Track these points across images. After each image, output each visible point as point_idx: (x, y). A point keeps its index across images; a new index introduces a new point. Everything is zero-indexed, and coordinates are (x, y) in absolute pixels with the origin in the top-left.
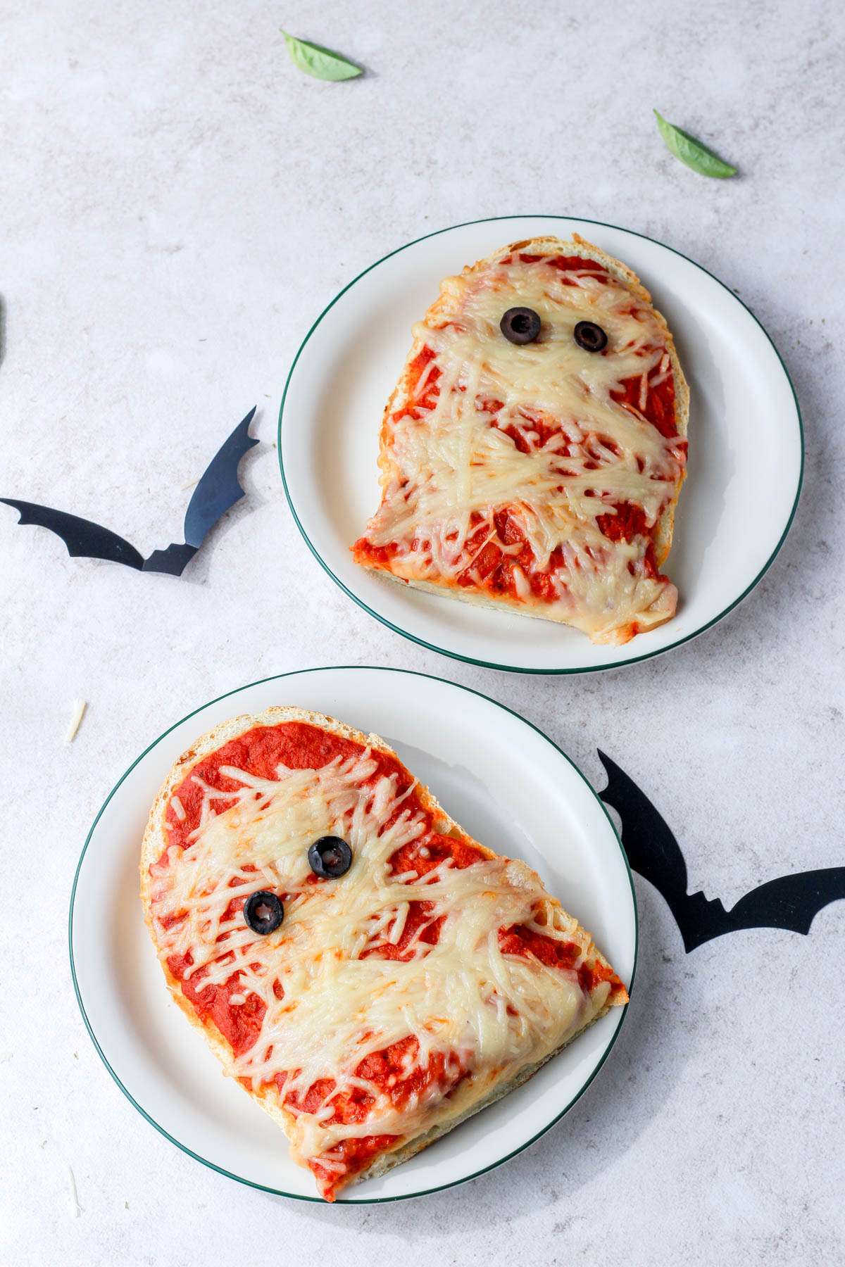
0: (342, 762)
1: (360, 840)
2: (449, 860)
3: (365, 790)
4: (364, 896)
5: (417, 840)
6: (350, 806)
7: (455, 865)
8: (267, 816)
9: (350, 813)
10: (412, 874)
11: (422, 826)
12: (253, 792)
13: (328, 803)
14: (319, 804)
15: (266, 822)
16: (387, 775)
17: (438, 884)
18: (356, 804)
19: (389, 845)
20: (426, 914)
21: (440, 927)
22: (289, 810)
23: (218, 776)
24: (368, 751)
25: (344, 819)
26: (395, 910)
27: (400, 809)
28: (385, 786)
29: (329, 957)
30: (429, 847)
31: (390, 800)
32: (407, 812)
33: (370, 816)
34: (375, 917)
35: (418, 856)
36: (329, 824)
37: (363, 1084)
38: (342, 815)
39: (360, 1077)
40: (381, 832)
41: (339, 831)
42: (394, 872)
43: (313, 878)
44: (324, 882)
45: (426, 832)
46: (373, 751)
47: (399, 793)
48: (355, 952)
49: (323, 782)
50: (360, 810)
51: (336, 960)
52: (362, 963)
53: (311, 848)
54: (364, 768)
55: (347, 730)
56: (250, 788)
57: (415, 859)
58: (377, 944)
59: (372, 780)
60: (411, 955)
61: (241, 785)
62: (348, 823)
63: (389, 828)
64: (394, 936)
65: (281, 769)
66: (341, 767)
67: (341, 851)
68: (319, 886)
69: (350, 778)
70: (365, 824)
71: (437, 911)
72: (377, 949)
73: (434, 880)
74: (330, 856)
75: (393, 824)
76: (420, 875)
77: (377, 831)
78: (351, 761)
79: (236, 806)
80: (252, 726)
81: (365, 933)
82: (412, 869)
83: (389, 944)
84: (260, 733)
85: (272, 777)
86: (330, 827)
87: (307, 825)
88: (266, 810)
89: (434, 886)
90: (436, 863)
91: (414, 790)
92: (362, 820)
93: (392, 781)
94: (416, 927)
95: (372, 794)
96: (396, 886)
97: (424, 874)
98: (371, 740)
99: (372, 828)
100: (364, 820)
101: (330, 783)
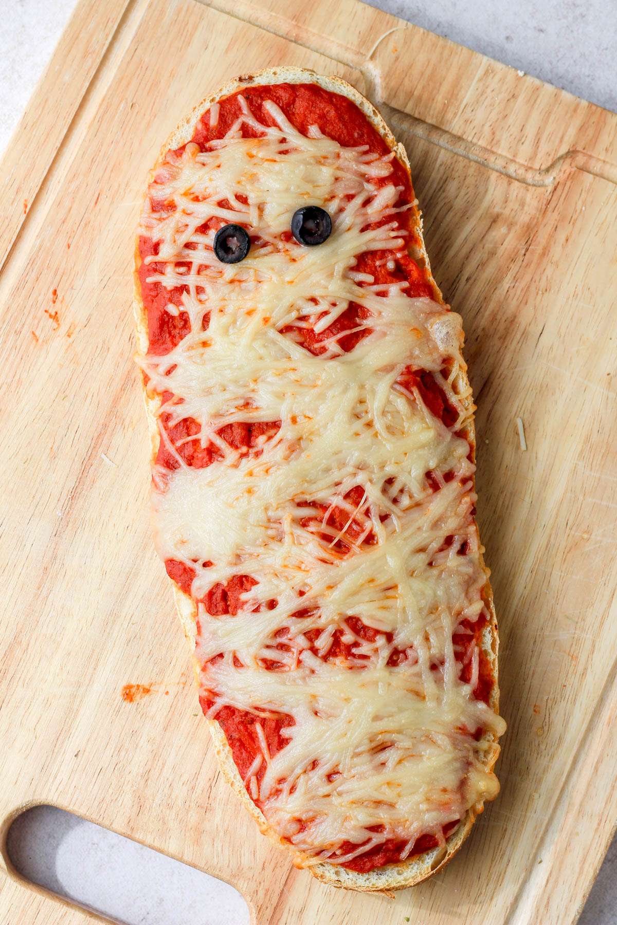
0: (366, 153)
1: (344, 226)
2: (405, 284)
3: (370, 188)
4: (318, 278)
5: (391, 251)
6: (352, 192)
7: (407, 292)
8: (280, 161)
9: (350, 197)
10: (370, 278)
11: (400, 242)
12: (281, 135)
13: (337, 179)
14: (328, 175)
15: (277, 167)
16: (396, 185)
17: (384, 299)
18: (359, 193)
19: (366, 244)
20: (358, 320)
21: (363, 336)
22: (301, 167)
23: (260, 107)
24: (392, 155)
25: (341, 199)
26: (334, 305)
27: (388, 220)
28: (389, 193)
30: (397, 261)
31: (387, 207)
32: (395, 224)
33: (363, 211)
34: (314, 300)
35: (384, 266)
36: (326, 196)
37: (219, 442)
38: (341, 195)
39: (221, 436)
40: (365, 228)
41: (332, 208)
42: (356, 268)
43: (287, 237)
44: (295, 243)
45: (401, 249)
46: (395, 158)
47: (397, 204)
48: (281, 324)
49: (341, 161)
50: (359, 201)
51: (262, 322)
52: (279, 337)
53: (300, 210)
54: (379, 169)
55: (385, 129)
56: (281, 130)
57: (380, 266)
58: (303, 325)
59: (381, 182)
60: (324, 350)
61: (275, 124)
62: (343, 205)
63: (374, 229)
64: (319, 327)
65: (314, 130)
66: (364, 156)
67: (323, 225)
68: (289, 246)
69: (364, 168)
70: (356, 215)
71: (367, 323)
72: (300, 329)
73: (383, 294)
74: (311, 225)
75: (379, 227)
76: (376, 282)
77: (362, 226)
78: (374, 156)
79: (261, 139)
80: (311, 83)
81: (298, 310)
82: (373, 273)
83: (312, 331)
84: (314, 90)
85: (303, 131)
86: (327, 200)
87: (309, 188)
88: (283, 156)
89: (379, 298)
90: (394, 280)
91: (410, 209)
92: (356, 209)
93: (397, 191)
94: (343, 328)
95: (376, 193)
96: (349, 281)
97: (378, 284)
98: (398, 149)
99: (360, 222)
100: (357, 210)
101: (346, 163)
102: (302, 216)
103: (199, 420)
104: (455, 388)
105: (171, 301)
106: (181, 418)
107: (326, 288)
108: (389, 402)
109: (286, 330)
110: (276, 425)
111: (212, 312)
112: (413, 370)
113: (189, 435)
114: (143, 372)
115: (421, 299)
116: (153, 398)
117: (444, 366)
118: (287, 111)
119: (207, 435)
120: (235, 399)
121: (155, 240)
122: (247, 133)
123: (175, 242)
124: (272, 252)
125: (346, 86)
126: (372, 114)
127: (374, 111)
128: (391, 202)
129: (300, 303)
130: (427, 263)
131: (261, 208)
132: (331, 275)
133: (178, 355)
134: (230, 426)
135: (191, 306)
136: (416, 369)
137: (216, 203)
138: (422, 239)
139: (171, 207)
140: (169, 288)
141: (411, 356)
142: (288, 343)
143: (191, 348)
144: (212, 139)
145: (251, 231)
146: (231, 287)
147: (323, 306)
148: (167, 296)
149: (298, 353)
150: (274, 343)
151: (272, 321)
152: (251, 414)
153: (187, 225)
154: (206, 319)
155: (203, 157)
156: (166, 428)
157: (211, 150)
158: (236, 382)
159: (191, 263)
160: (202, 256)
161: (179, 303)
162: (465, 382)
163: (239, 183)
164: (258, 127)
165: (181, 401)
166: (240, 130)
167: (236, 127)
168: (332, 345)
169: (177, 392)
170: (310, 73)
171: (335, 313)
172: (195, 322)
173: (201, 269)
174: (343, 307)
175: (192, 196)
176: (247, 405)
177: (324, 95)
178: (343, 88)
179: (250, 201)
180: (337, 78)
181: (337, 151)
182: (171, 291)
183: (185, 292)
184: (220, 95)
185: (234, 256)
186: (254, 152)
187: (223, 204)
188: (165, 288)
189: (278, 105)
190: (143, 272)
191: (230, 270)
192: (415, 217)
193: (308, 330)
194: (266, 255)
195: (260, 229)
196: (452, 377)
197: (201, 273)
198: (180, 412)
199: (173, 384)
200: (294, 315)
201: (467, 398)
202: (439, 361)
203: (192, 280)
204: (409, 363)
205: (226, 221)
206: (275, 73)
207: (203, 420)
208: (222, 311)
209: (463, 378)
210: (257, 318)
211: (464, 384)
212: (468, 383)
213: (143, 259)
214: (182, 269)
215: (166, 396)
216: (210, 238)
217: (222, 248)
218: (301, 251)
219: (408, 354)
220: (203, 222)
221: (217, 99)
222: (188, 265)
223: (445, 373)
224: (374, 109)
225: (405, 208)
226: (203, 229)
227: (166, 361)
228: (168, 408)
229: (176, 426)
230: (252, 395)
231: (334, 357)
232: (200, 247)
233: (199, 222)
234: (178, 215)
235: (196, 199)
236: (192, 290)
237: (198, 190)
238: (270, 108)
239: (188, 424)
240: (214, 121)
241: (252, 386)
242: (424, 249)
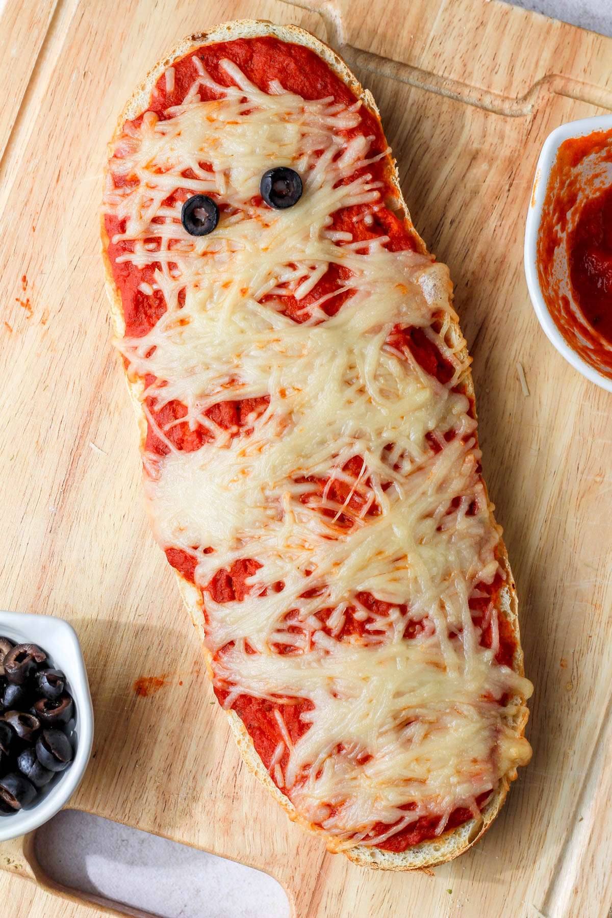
0: (331, 104)
1: (316, 184)
2: (386, 239)
3: (339, 140)
4: (293, 242)
5: (367, 205)
6: (321, 147)
7: (388, 246)
8: (243, 123)
9: (319, 153)
10: (348, 236)
11: (376, 195)
12: (243, 95)
13: (303, 135)
14: (294, 132)
15: (239, 129)
16: (366, 135)
17: (365, 257)
18: (327, 148)
19: (340, 200)
20: (339, 282)
21: (347, 298)
22: (265, 127)
23: (216, 67)
24: (359, 103)
25: (310, 156)
26: (313, 268)
27: (362, 172)
28: (359, 144)
29: (234, 290)
30: (374, 216)
31: (359, 159)
32: (369, 177)
33: (334, 166)
34: (292, 266)
35: (361, 221)
36: (294, 155)
37: (208, 423)
38: (309, 152)
39: (209, 417)
40: (338, 184)
41: (301, 166)
42: (332, 228)
43: (257, 201)
44: (266, 208)
45: (378, 202)
46: (363, 107)
47: (368, 156)
48: (260, 293)
49: (306, 115)
50: (328, 155)
51: (239, 295)
52: (259, 308)
53: (267, 173)
54: (347, 120)
55: (349, 76)
56: (240, 89)
57: (357, 223)
58: (283, 292)
59: (350, 134)
60: (307, 316)
61: (234, 84)
62: (312, 161)
63: (347, 184)
64: (301, 292)
65: (275, 85)
66: (329, 108)
67: (293, 186)
68: (260, 211)
69: (331, 121)
70: (327, 171)
71: (349, 284)
72: (280, 297)
73: (363, 252)
74: (281, 186)
75: (352, 181)
76: (355, 239)
77: (332, 183)
78: (340, 107)
79: (221, 100)
80: (267, 35)
81: (276, 278)
82: (350, 231)
83: (293, 297)
84: (272, 42)
85: (263, 88)
86: (295, 159)
87: (274, 148)
88: (245, 117)
89: (359, 257)
90: (374, 235)
91: (383, 159)
92: (326, 164)
93: (368, 142)
94: (325, 292)
95: (345, 146)
96: (326, 242)
97: (357, 241)
98: (365, 96)
99: (331, 178)
100: (328, 166)
101: (312, 117)
102: (270, 179)
103: (184, 403)
104: (447, 340)
105: (143, 280)
106: (166, 402)
107: (303, 251)
108: (380, 365)
109: (267, 298)
110: (264, 400)
111: (186, 288)
112: (402, 329)
113: (176, 418)
114: (122, 355)
115: (403, 253)
116: (135, 382)
117: (434, 320)
118: (245, 68)
119: (194, 417)
120: (219, 377)
121: (120, 218)
122: (205, 96)
123: (141, 218)
124: (243, 219)
125: (304, 34)
126: (334, 62)
127: (336, 58)
128: (362, 154)
129: (278, 270)
130: (406, 213)
131: (227, 175)
132: (307, 238)
133: (157, 335)
134: (217, 406)
135: (164, 283)
136: (405, 327)
137: (180, 173)
138: (399, 189)
139: (134, 181)
140: (140, 267)
141: (399, 314)
142: (268, 313)
143: (168, 327)
144: (171, 106)
145: (220, 199)
146: (204, 260)
147: (302, 271)
148: (139, 275)
149: (281, 323)
150: (255, 314)
151: (250, 292)
152: (238, 392)
153: (152, 200)
154: (181, 297)
155: (163, 126)
156: (152, 412)
157: (170, 117)
158: (218, 359)
159: (160, 238)
160: (170, 230)
161: (152, 281)
162: (458, 334)
163: (201, 150)
164: (217, 88)
165: (164, 383)
166: (198, 93)
167: (193, 91)
168: (315, 310)
169: (159, 374)
170: (265, 24)
171: (315, 277)
172: (170, 300)
173: (171, 243)
174: (322, 269)
175: (154, 169)
176: (232, 381)
177: (282, 48)
178: (301, 37)
179: (215, 168)
180: (295, 27)
181: (301, 105)
182: (143, 270)
183: (157, 270)
184: (174, 57)
185: (203, 228)
186: (214, 116)
187: (187, 174)
188: (136, 267)
189: (235, 62)
190: (112, 252)
191: (201, 243)
192: (389, 166)
193: (289, 297)
194: (237, 223)
195: (229, 197)
196: (444, 330)
197: (172, 248)
198: (165, 395)
199: (154, 366)
200: (272, 283)
201: (461, 351)
202: (428, 316)
203: (162, 256)
204: (397, 321)
205: (192, 192)
206: (229, 28)
207: (188, 401)
208: (197, 286)
209: (455, 330)
210: (234, 292)
211: (457, 335)
212: (462, 335)
213: (110, 238)
214: (152, 246)
215: (149, 379)
216: (178, 210)
217: (190, 221)
218: (272, 215)
219: (395, 311)
220: (168, 195)
221: (171, 62)
222: (158, 240)
223: (436, 327)
224: (336, 56)
225: (378, 158)
226: (169, 201)
227: (145, 343)
228: (152, 392)
229: (162, 410)
230: (236, 371)
231: (319, 323)
232: (168, 220)
233: (165, 195)
234: (142, 190)
235: (159, 171)
236: (165, 267)
237: (161, 162)
238: (228, 67)
239: (175, 407)
240: (170, 86)
241: (236, 361)
242: (402, 199)
